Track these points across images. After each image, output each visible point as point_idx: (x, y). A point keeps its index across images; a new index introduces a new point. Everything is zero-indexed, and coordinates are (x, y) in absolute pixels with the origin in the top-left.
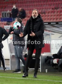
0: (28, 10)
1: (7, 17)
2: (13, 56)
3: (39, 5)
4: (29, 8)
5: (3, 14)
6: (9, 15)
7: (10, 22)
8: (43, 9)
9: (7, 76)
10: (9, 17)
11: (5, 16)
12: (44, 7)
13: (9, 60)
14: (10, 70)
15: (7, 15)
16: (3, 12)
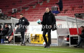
0: (70, 5)
1: (55, 10)
2: (59, 36)
3: (78, 2)
4: (70, 4)
5: (52, 8)
6: (56, 9)
7: (57, 14)
8: (80, 4)
9: (55, 50)
10: (56, 10)
11: (54, 10)
12: (81, 3)
13: (57, 39)
14: (58, 46)
15: (55, 9)
16: (52, 7)
